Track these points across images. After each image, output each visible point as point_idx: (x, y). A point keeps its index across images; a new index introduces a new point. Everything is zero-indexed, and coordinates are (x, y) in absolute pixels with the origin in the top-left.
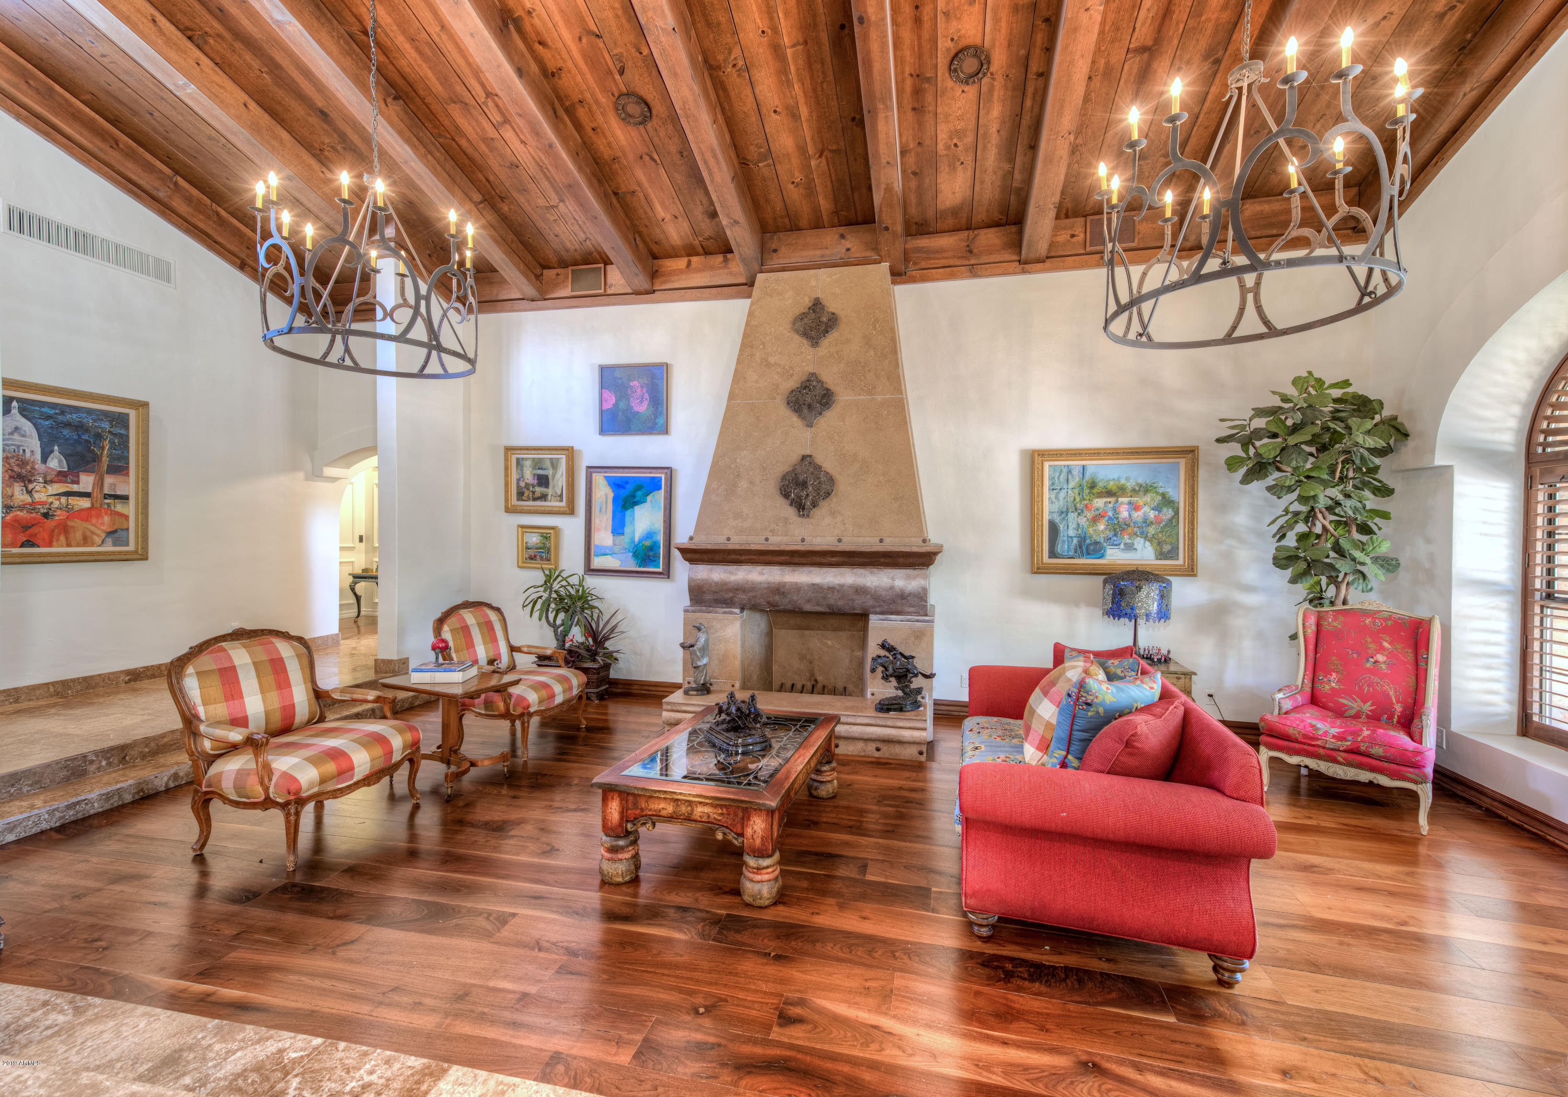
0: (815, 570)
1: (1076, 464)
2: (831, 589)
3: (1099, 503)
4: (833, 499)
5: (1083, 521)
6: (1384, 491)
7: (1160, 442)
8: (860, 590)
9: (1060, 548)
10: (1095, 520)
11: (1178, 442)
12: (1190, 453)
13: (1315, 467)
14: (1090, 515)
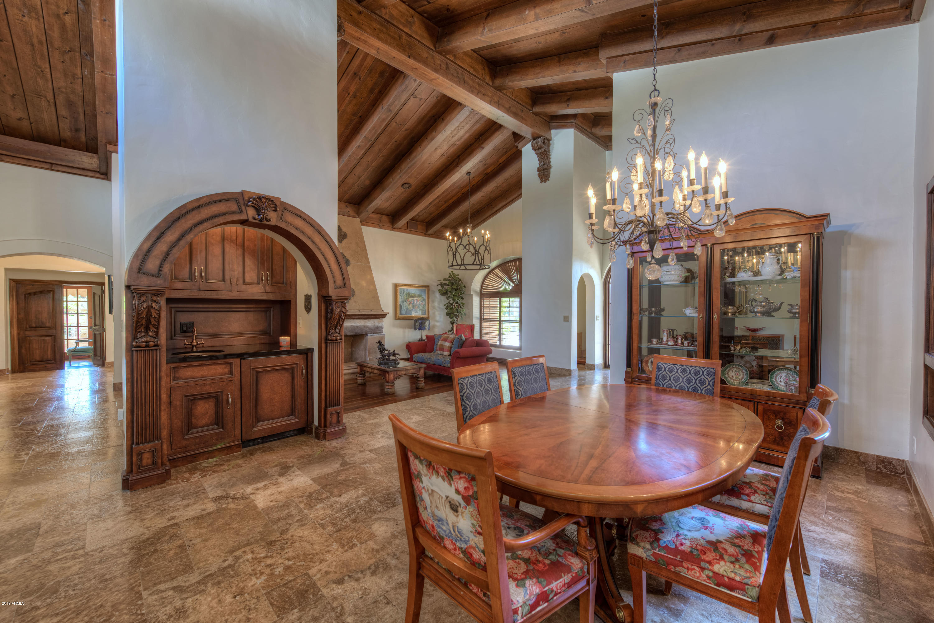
0: (352, 321)
1: (405, 288)
2: (357, 327)
3: (410, 299)
4: (355, 297)
5: (407, 304)
6: (463, 299)
7: (422, 284)
8: (365, 327)
9: (403, 312)
10: (409, 304)
11: (426, 284)
12: (427, 287)
13: (455, 293)
14: (408, 303)
